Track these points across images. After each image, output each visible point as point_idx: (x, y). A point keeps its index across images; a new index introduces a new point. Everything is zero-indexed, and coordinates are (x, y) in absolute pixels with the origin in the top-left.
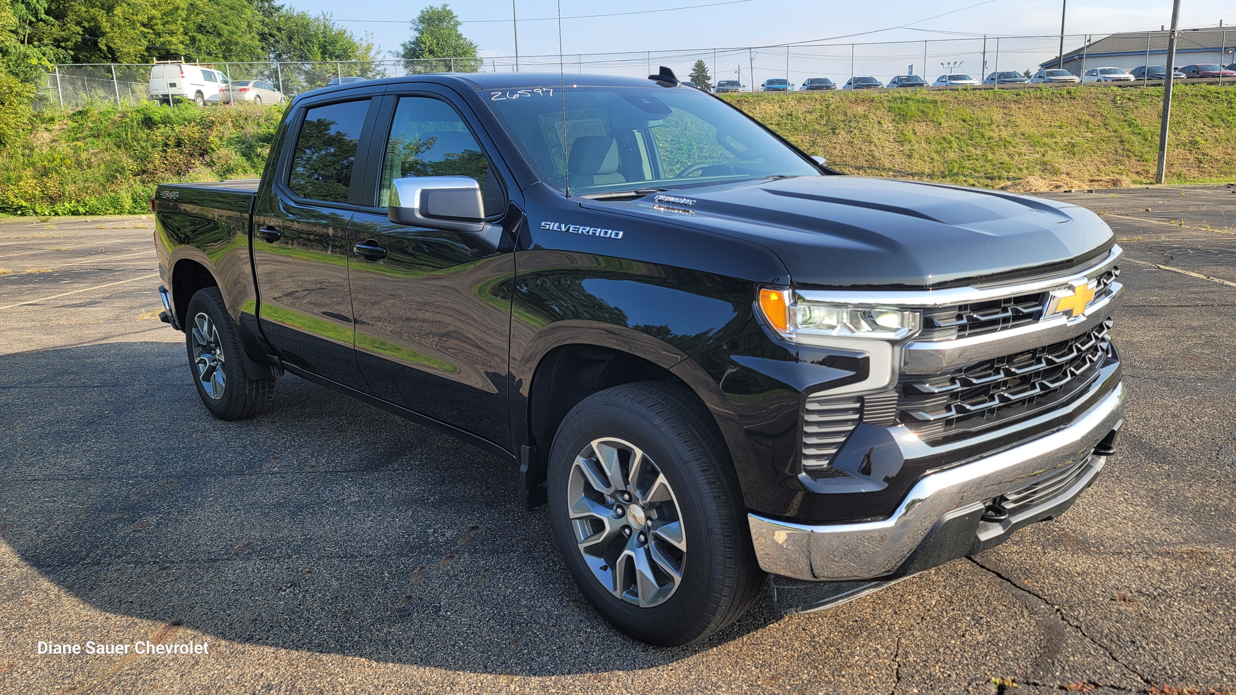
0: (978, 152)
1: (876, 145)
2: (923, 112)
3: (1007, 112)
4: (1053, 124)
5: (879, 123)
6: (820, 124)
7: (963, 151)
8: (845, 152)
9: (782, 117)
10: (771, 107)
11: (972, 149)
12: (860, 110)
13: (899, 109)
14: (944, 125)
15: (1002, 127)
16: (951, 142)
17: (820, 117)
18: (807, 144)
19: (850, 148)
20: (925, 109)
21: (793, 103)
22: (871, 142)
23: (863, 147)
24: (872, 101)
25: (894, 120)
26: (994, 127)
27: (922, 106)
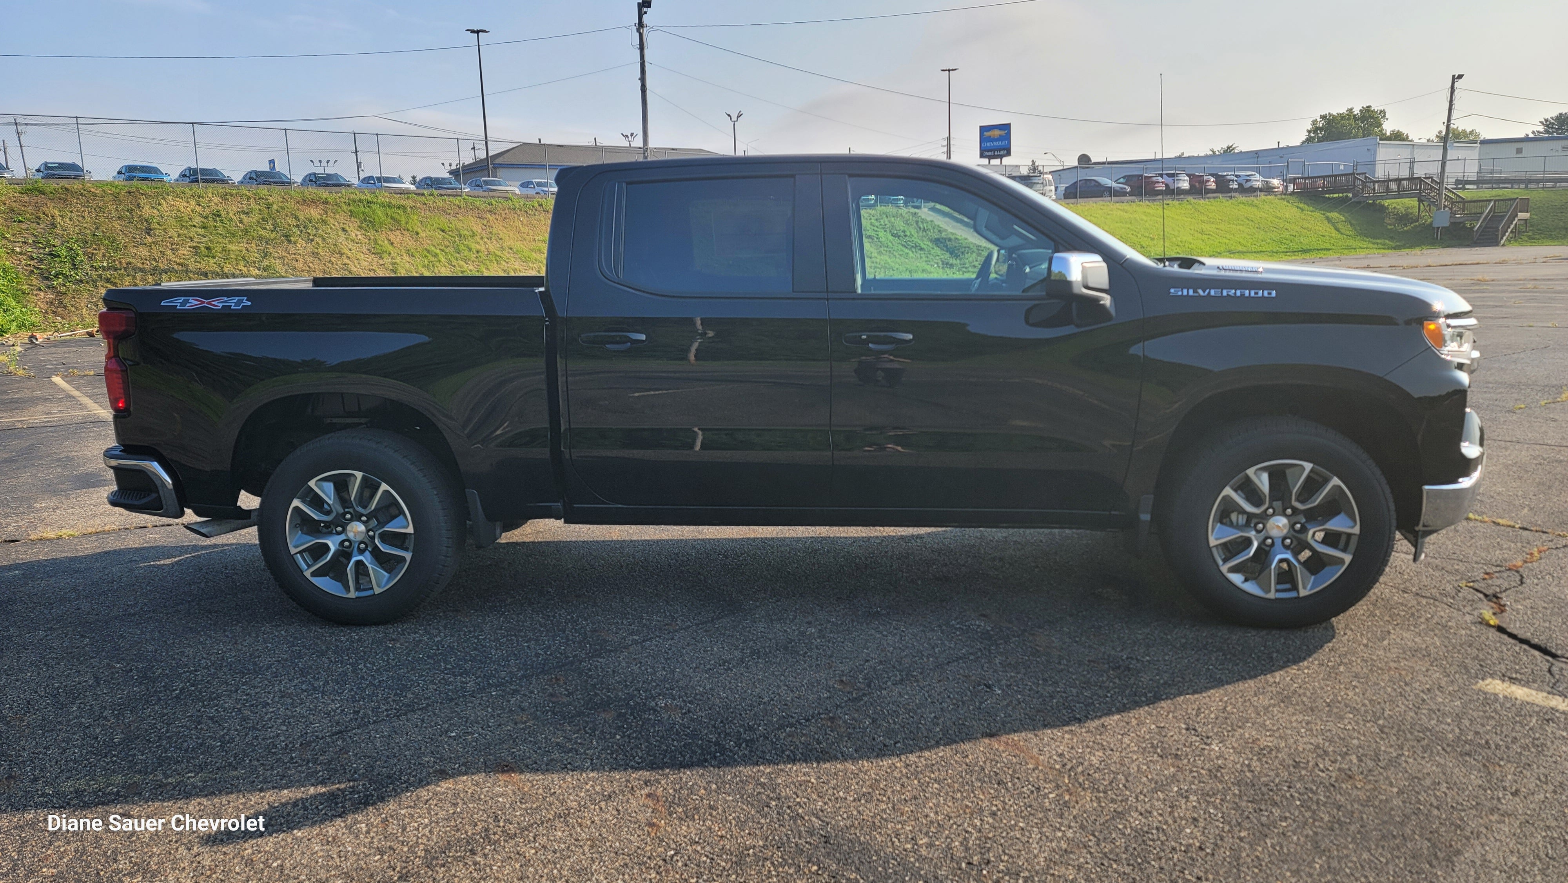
0: (471, 267)
1: (348, 258)
2: (393, 218)
3: (485, 222)
4: (536, 238)
5: (344, 230)
6: (265, 229)
7: (454, 266)
8: (311, 265)
9: (206, 218)
10: (185, 204)
11: (462, 263)
12: (314, 213)
13: (363, 213)
14: (423, 234)
15: (486, 240)
16: (436, 255)
17: (263, 219)
18: (256, 255)
19: (316, 260)
20: (394, 215)
21: (216, 199)
22: (341, 254)
23: (333, 259)
24: (325, 202)
25: (361, 227)
26: (478, 238)
27: (390, 212)
